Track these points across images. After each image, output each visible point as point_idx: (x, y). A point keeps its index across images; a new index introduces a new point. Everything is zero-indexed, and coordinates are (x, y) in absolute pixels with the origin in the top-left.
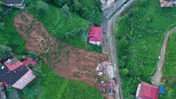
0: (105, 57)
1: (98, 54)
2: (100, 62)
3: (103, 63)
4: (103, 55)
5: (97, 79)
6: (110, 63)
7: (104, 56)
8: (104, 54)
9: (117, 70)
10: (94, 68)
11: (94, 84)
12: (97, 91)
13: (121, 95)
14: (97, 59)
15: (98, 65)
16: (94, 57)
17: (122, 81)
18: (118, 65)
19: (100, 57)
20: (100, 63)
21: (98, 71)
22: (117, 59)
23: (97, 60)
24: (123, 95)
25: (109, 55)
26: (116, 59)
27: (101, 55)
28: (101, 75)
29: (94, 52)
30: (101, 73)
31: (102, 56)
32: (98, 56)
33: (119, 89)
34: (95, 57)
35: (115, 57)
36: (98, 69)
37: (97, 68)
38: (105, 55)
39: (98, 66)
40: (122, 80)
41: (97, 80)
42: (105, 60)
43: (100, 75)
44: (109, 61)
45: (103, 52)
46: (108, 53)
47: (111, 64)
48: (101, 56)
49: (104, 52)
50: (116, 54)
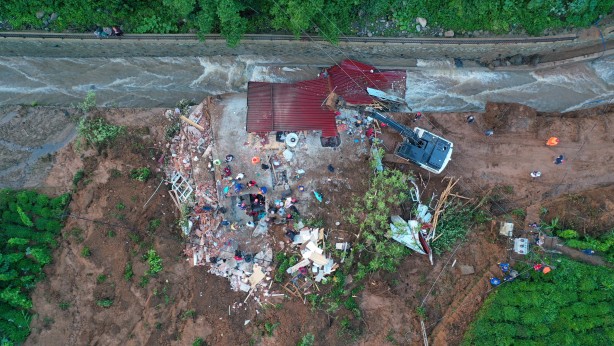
0: (114, 174)
1: (72, 259)
2: (176, 233)
3: (182, 200)
4: (85, 197)
5: (372, 302)
6: (192, 121)
7: (102, 176)
8: (82, 178)
9: (268, 52)
10: (236, 321)
11: (430, 332)
12: (510, 313)
13: (526, 47)
14: (129, 275)
15: (202, 269)
16: (100, 317)
17: (398, 21)
18: (216, 29)
19: (106, 228)
20: (179, 245)
21: (279, 280)
22: (150, 42)
23: (140, 269)
24: (533, 33)
25: (97, 118)
26: (145, 52)
27: (89, 215)
28: (329, 252)
29: (45, 307)
30: (313, 250)
31: (103, 202)
32: (90, 254)
33: (459, 62)
34: (105, 296)
35: (128, 54)
36: (250, 278)
37: (240, 284)
38: (91, 165)
39: (221, 270)
40: (388, 15)
41: (387, 295)
42: (151, 176)
43: (329, 266)
44: (160, 132)
45: (51, 182)
46: (76, 134)
47: (206, 113)
48: (96, 214)
49: (58, 179)
50: (93, 41)
